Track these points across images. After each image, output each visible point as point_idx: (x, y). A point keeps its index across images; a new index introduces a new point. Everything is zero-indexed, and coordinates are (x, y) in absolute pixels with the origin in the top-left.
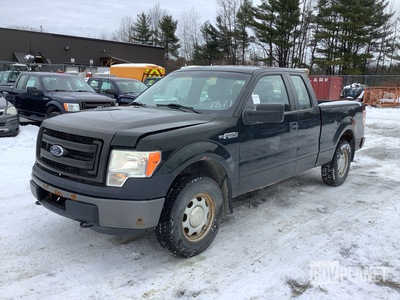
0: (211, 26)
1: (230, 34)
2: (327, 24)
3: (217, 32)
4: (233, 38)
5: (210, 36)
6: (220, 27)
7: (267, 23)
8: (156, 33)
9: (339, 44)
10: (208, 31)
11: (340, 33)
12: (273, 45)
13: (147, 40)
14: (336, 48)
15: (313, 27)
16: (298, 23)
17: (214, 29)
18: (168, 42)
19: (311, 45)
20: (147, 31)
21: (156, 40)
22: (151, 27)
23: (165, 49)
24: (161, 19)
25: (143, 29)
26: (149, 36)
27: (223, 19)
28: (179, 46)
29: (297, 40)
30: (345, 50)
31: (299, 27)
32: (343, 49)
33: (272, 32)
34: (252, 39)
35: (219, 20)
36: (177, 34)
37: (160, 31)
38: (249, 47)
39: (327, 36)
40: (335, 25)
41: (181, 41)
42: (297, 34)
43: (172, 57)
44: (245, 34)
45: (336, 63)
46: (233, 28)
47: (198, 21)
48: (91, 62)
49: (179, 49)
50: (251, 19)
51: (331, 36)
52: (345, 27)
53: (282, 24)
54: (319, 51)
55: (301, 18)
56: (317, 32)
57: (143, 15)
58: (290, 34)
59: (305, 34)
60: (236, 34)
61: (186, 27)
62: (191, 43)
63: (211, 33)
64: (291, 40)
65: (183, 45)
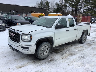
0: (58, 3)
1: (63, 5)
2: (87, 3)
3: (59, 5)
4: (63, 6)
5: (58, 6)
6: (60, 4)
7: (72, 3)
8: (44, 5)
9: (90, 8)
10: (57, 5)
11: (91, 5)
12: (73, 8)
13: (42, 7)
14: (90, 9)
15: (84, 3)
16: (80, 2)
17: (59, 4)
18: (47, 7)
19: (83, 8)
20: (42, 5)
21: (44, 7)
22: (43, 4)
23: (47, 9)
24: (46, 2)
25: (41, 4)
26: (43, 6)
27: (61, 2)
28: (50, 8)
29: (79, 7)
30: (92, 9)
31: (80, 4)
32: (91, 9)
33: (73, 5)
34: (68, 7)
35: (60, 2)
36: (49, 5)
37: (45, 5)
38: (67, 9)
39: (87, 6)
40: (90, 3)
41: (51, 7)
42: (80, 5)
43: (48, 11)
44: (66, 5)
45: (89, 13)
46: (63, 4)
47: (55, 2)
48: (29, 12)
49: (50, 9)
50: (68, 2)
51: (88, 6)
52: (92, 3)
53: (76, 3)
54: (85, 10)
55: (81, 1)
56: (85, 5)
57: (41, 1)
58: (78, 5)
59: (82, 5)
60: (64, 5)
61: (52, 4)
62: (53, 8)
63: (58, 5)
64: (78, 7)
65: (51, 8)
